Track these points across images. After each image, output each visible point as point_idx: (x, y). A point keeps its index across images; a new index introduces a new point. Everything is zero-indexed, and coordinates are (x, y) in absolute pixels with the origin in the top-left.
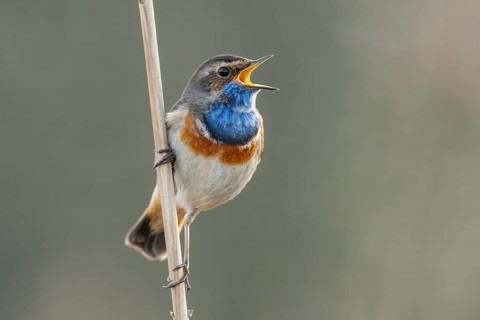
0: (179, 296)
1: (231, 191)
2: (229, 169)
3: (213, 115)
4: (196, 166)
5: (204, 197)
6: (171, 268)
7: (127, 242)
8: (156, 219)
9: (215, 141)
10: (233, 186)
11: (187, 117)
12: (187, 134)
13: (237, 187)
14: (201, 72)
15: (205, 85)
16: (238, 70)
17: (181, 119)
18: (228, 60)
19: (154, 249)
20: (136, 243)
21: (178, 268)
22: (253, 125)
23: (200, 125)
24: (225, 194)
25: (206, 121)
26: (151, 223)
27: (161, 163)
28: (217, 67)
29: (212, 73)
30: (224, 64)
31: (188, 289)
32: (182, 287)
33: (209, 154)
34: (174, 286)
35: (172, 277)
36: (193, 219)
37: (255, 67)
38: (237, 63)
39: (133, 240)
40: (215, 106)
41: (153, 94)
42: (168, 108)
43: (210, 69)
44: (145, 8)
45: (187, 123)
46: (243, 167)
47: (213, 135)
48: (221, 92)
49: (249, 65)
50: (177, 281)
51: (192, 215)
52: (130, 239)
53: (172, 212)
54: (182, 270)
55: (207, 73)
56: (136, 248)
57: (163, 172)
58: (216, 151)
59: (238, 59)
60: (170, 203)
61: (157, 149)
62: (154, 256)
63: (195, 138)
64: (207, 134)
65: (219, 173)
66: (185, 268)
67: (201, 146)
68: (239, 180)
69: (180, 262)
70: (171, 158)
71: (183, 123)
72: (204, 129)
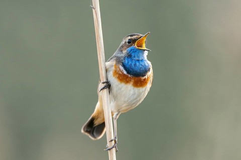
0: (112, 154)
1: (137, 101)
2: (137, 90)
4: (121, 89)
5: (124, 105)
6: (108, 140)
7: (82, 131)
8: (97, 119)
9: (129, 75)
10: (138, 99)
11: (115, 65)
12: (116, 72)
13: (140, 100)
15: (121, 48)
16: (135, 40)
17: (112, 66)
18: (132, 36)
19: (95, 134)
20: (87, 131)
21: (112, 141)
23: (122, 68)
24: (134, 103)
25: (124, 66)
26: (94, 121)
27: (103, 88)
28: (127, 40)
30: (130, 38)
31: (117, 151)
32: (114, 150)
33: (127, 82)
34: (110, 149)
35: (109, 145)
36: (118, 117)
38: (135, 37)
39: (86, 130)
41: (100, 54)
42: (106, 61)
43: (125, 41)
46: (144, 89)
47: (128, 72)
49: (141, 37)
50: (111, 147)
51: (117, 115)
52: (84, 129)
54: (113, 141)
55: (124, 43)
56: (87, 134)
57: (104, 95)
58: (131, 81)
59: (136, 35)
60: (108, 109)
61: (102, 82)
62: (95, 138)
63: (119, 74)
64: (125, 72)
65: (132, 92)
66: (115, 141)
67: (123, 78)
68: (141, 95)
69: (113, 138)
70: (108, 86)
71: (113, 68)
72: (124, 70)
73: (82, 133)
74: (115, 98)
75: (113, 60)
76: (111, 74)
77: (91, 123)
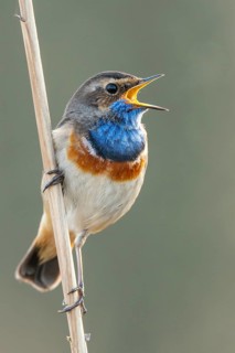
0: (75, 320)
1: (122, 207)
2: (118, 185)
3: (100, 130)
4: (84, 183)
6: (66, 291)
7: (18, 276)
8: (45, 248)
9: (101, 159)
10: (123, 202)
11: (72, 136)
12: (73, 152)
13: (127, 203)
14: (87, 88)
15: (92, 100)
16: (126, 87)
17: (66, 137)
18: (117, 77)
19: (43, 279)
20: (26, 276)
21: (73, 292)
22: (140, 140)
23: (86, 143)
24: (116, 210)
25: (92, 139)
26: (40, 253)
27: (51, 184)
28: (105, 84)
29: (99, 89)
30: (112, 81)
31: (85, 312)
32: (78, 310)
33: (97, 171)
34: (69, 310)
35: (68, 301)
36: (84, 242)
37: (143, 85)
38: (126, 80)
39: (24, 273)
40: (102, 121)
41: (40, 114)
42: (54, 126)
43: (98, 85)
44: (27, 26)
45: (73, 141)
47: (100, 153)
48: (109, 109)
49: (138, 83)
50: (73, 305)
51: (83, 237)
52: (20, 272)
53: (64, 234)
54: (76, 293)
55: (94, 89)
56: (27, 281)
57: (53, 197)
58: (104, 169)
59: (126, 77)
60: (62, 225)
61: (47, 170)
62: (45, 287)
63: (81, 156)
64: (93, 152)
65: (109, 190)
67: (87, 163)
69: (75, 286)
70: (60, 178)
71: (69, 142)
72: (90, 147)
73: (17, 281)
74: (75, 201)
75: (66, 125)
76: (64, 154)
77: (33, 259)
